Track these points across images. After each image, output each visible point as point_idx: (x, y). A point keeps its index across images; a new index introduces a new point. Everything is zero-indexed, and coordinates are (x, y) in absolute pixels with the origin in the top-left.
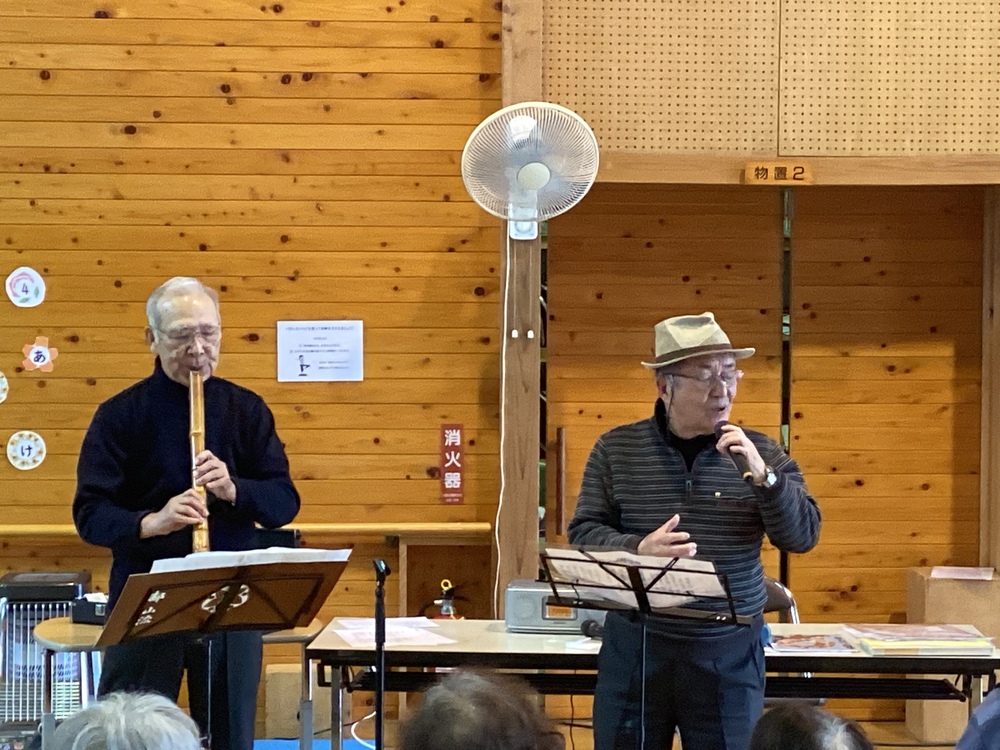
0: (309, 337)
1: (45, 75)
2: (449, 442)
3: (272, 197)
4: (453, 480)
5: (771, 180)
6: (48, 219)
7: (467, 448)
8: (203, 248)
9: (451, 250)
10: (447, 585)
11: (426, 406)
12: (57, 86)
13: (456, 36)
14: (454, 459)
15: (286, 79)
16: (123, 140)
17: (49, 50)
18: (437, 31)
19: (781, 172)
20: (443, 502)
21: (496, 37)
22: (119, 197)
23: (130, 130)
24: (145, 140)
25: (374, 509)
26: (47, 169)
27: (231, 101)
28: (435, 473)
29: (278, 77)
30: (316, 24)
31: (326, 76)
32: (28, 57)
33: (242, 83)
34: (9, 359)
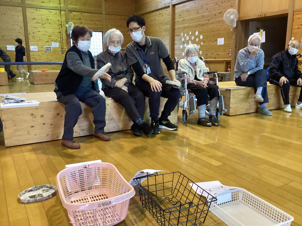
0: (220, 40)
1: (203, 16)
3: (218, 26)
4: (230, 55)
5: (260, 17)
6: (203, 30)
8: (213, 32)
10: (229, 66)
11: (228, 47)
16: (208, 21)
17: (204, 14)
19: (261, 15)
20: (229, 57)
22: (208, 27)
23: (209, 20)
24: (211, 21)
25: (224, 58)
26: (203, 25)
28: (229, 54)
29: (219, 13)
33: (216, 14)
34: (200, 44)
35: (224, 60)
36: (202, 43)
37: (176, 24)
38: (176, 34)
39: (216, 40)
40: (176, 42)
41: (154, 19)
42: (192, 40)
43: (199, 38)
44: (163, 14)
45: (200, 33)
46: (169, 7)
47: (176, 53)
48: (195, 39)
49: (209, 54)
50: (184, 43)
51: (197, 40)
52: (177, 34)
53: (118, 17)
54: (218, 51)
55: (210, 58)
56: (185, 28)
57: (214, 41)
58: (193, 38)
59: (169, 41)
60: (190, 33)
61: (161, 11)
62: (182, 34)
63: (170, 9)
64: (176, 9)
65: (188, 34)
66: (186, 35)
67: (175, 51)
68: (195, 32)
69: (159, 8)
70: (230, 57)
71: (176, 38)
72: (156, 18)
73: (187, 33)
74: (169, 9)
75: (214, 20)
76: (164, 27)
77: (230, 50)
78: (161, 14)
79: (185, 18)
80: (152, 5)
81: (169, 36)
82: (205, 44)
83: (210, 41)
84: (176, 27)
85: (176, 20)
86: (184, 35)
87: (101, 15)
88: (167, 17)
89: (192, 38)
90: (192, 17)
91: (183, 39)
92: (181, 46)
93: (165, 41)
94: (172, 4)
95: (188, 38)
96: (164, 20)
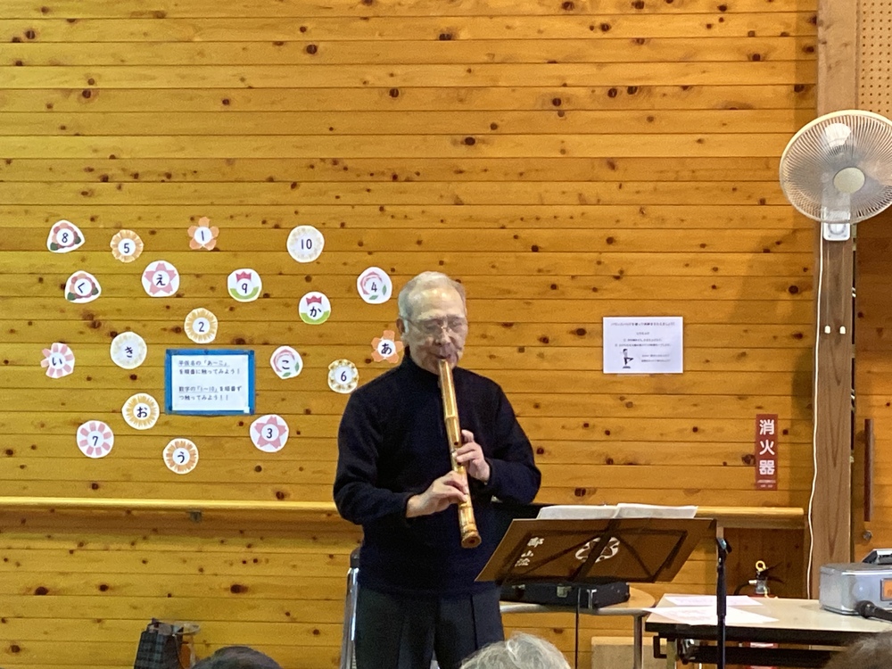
0: (632, 332)
1: (394, 93)
2: (763, 431)
3: (598, 202)
4: (767, 467)
6: (394, 224)
7: (781, 438)
8: (535, 249)
9: (767, 251)
10: (761, 566)
11: (741, 397)
12: (404, 103)
13: (774, 49)
14: (768, 447)
15: (612, 93)
16: (463, 150)
17: (398, 70)
18: (754, 45)
20: (758, 487)
21: (810, 50)
22: (459, 203)
23: (470, 142)
26: (395, 178)
27: (561, 114)
28: (751, 460)
29: (606, 91)
30: (640, 41)
31: (649, 89)
32: (378, 77)
33: (571, 97)
34: (362, 353)
39: (588, 333)
42: (226, 307)
43: (345, 293)
45: (354, 247)
50: (97, 325)
54: (611, 423)
57: (560, 331)
58: (245, 286)
60: (203, 235)
62: (65, 235)
65: (165, 242)
66: (127, 246)
73: (144, 233)
75: (538, 148)
79: (109, 79)
86: (97, 242)
89: (233, 284)
91: (84, 287)
92: (60, 362)
95: (163, 279)
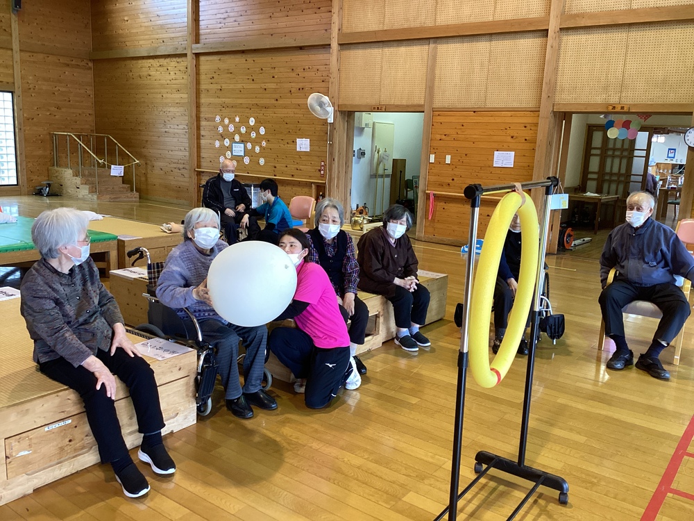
0: (301, 142)
4: (322, 172)
6: (265, 117)
8: (287, 124)
9: (323, 125)
10: (321, 193)
11: (318, 157)
12: (267, 92)
13: (326, 79)
14: (322, 168)
16: (276, 102)
17: (266, 84)
20: (320, 176)
22: (275, 113)
23: (277, 100)
24: (281, 102)
26: (265, 108)
27: (291, 94)
28: (320, 171)
29: (298, 89)
30: (304, 78)
32: (263, 86)
33: (293, 90)
34: (260, 144)
35: (312, 183)
36: (264, 144)
37: (202, 96)
38: (202, 116)
39: (294, 142)
40: (202, 133)
41: (146, 74)
42: (240, 134)
43: (258, 133)
44: (169, 68)
45: (259, 122)
46: (185, 55)
47: (203, 155)
48: (248, 133)
49: (280, 167)
50: (222, 137)
51: (253, 135)
52: (207, 116)
53: (51, 58)
54: (298, 162)
55: (282, 173)
56: (223, 106)
57: (290, 141)
58: (243, 130)
59: (185, 126)
60: (237, 119)
61: (162, 61)
62: (218, 119)
63: (189, 61)
64: (201, 63)
65: (232, 121)
66: (226, 121)
67: (203, 151)
68: (249, 118)
69: (158, 53)
70: (323, 176)
71: (203, 123)
72: (151, 73)
73: (229, 119)
74: (184, 59)
75: (287, 101)
76: (173, 96)
77: (323, 164)
78: (165, 68)
79: (224, 86)
80: (141, 43)
81: (187, 118)
82: (271, 146)
83: (280, 141)
84: (203, 100)
85: (203, 87)
86: (222, 120)
87: (9, 52)
88: (180, 75)
89: (241, 129)
90: (239, 86)
91: (221, 129)
92: (217, 144)
93: (176, 127)
94: (193, 52)
95: (231, 128)
96: (174, 82)
